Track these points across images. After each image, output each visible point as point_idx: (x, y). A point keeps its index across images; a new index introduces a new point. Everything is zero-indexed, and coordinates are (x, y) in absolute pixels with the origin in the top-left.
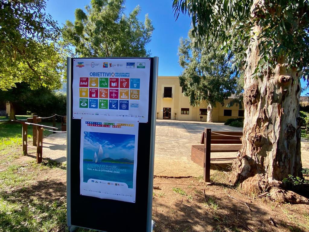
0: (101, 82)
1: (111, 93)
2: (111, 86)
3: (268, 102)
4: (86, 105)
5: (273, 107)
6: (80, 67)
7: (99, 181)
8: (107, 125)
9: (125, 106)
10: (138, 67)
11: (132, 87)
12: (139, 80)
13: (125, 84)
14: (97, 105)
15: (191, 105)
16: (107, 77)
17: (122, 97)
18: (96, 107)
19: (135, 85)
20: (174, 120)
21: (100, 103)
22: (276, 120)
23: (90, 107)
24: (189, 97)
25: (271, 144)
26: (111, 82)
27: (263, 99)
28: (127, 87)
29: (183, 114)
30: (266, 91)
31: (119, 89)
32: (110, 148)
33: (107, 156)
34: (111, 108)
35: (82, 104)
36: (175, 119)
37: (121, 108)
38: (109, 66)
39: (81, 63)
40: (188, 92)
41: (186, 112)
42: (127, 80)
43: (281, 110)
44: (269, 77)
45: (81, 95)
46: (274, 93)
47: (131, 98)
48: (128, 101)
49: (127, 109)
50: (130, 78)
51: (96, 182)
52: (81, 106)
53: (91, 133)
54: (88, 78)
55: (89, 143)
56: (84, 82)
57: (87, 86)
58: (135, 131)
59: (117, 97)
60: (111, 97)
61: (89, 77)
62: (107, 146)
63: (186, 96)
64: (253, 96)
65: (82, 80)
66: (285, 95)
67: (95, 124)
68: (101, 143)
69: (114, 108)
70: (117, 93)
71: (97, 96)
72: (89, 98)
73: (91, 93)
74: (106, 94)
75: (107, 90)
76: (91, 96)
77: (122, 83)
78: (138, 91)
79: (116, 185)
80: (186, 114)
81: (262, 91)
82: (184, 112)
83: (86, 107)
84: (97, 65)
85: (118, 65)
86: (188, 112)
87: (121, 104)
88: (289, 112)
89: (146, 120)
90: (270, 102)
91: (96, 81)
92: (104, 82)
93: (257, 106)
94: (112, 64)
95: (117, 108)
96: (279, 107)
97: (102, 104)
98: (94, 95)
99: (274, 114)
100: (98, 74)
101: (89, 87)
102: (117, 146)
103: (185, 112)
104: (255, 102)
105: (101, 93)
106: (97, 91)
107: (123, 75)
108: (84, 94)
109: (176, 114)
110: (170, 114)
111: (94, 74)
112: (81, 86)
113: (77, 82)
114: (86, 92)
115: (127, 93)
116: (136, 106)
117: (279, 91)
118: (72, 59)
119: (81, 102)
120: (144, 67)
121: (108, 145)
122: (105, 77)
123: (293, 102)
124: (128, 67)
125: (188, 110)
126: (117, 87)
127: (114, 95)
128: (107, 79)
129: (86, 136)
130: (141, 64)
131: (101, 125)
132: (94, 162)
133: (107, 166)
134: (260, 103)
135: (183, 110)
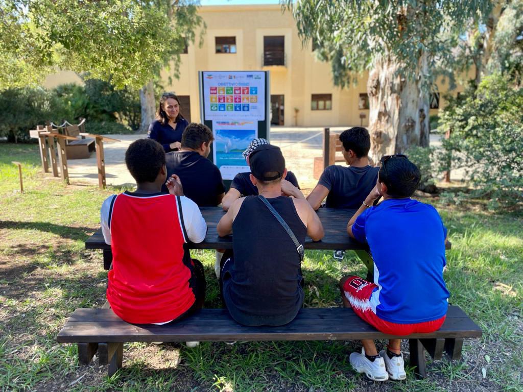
0: (227, 90)
1: (235, 99)
2: (235, 93)
3: (387, 93)
4: (216, 108)
5: (392, 99)
6: (210, 78)
7: (229, 166)
8: (233, 124)
9: (246, 108)
10: (256, 78)
11: (252, 93)
12: (256, 88)
13: (246, 92)
14: (224, 108)
15: (336, 83)
16: (232, 86)
17: (244, 102)
18: (224, 110)
19: (254, 92)
20: (293, 126)
21: (227, 107)
22: (394, 113)
23: (220, 110)
24: (330, 63)
25: (390, 140)
26: (235, 90)
27: (383, 90)
28: (248, 93)
29: (317, 109)
30: (386, 81)
31: (242, 95)
32: (237, 141)
33: (235, 147)
34: (236, 110)
35: (212, 108)
36: (296, 125)
37: (244, 110)
38: (233, 78)
39: (210, 75)
40: (326, 50)
41: (325, 105)
42: (248, 88)
43: (399, 102)
44: (389, 64)
45: (212, 101)
46: (392, 83)
47: (251, 102)
48: (249, 105)
49: (248, 110)
50: (249, 87)
51: (227, 168)
52: (212, 110)
53: (221, 130)
54: (216, 88)
55: (220, 138)
56: (214, 90)
57: (216, 93)
58: (255, 128)
59: (240, 102)
60: (236, 102)
61: (217, 86)
62: (234, 140)
63: (323, 60)
64: (374, 87)
65: (211, 89)
66: (402, 86)
67: (224, 123)
68: (229, 137)
69: (238, 110)
70: (240, 99)
71: (224, 101)
72: (218, 103)
73: (219, 99)
74: (232, 100)
75: (232, 96)
76: (219, 101)
77: (243, 90)
78: (256, 97)
79: (243, 168)
80: (325, 109)
81: (382, 81)
82: (318, 105)
83: (216, 110)
84: (224, 77)
85: (240, 77)
86: (328, 103)
87: (244, 107)
88: (407, 104)
89: (263, 119)
90: (389, 94)
91: (223, 90)
92: (229, 90)
93: (378, 98)
94: (236, 76)
95: (240, 110)
96: (397, 99)
97: (229, 108)
98: (222, 101)
99: (393, 106)
100: (225, 84)
101: (218, 95)
102: (242, 139)
103: (321, 103)
104: (376, 93)
105: (228, 99)
106: (224, 98)
107: (243, 84)
108: (214, 100)
109: (297, 111)
110: (283, 111)
111: (221, 84)
112: (211, 93)
113: (207, 91)
114: (216, 98)
115: (248, 99)
116: (255, 108)
117: (397, 81)
118: (202, 72)
119: (211, 107)
120: (260, 78)
121: (235, 138)
122: (230, 86)
123: (412, 93)
124: (249, 78)
125: (328, 97)
126: (240, 94)
127: (238, 100)
128: (232, 88)
129: (217, 133)
130: (257, 76)
131: (228, 123)
132: (225, 153)
133: (235, 155)
134: (380, 94)
135: (316, 98)
